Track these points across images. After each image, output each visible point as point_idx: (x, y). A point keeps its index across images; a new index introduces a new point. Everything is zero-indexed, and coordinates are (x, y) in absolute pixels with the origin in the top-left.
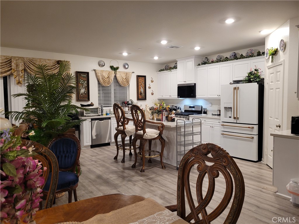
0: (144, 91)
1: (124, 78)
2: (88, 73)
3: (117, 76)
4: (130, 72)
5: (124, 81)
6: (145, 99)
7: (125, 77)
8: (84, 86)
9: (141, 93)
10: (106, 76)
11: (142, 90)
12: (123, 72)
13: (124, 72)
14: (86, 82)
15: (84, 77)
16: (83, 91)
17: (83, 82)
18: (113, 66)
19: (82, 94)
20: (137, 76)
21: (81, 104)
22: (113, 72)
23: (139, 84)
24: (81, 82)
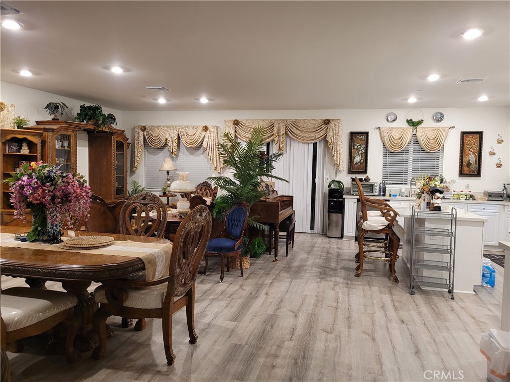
0: (476, 161)
1: (431, 138)
2: (367, 134)
3: (417, 135)
4: (445, 128)
5: (432, 144)
6: (478, 174)
7: (434, 137)
8: (360, 152)
9: (469, 164)
10: (398, 136)
11: (472, 158)
12: (430, 129)
13: (432, 128)
14: (364, 146)
15: (361, 139)
16: (358, 159)
17: (359, 147)
18: (411, 120)
19: (356, 164)
20: (462, 132)
21: (351, 178)
22: (411, 129)
23: (466, 147)
24: (356, 147)
